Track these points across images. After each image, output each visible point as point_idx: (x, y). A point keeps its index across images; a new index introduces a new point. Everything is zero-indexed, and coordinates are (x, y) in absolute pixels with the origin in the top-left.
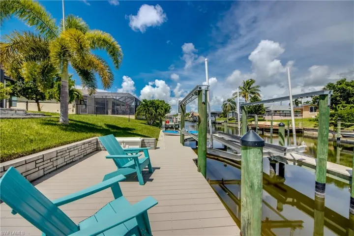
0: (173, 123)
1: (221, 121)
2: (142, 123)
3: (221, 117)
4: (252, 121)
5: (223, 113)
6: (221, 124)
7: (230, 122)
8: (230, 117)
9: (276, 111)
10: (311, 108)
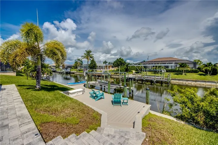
1: (74, 71)
8: (79, 69)
10: (112, 66)
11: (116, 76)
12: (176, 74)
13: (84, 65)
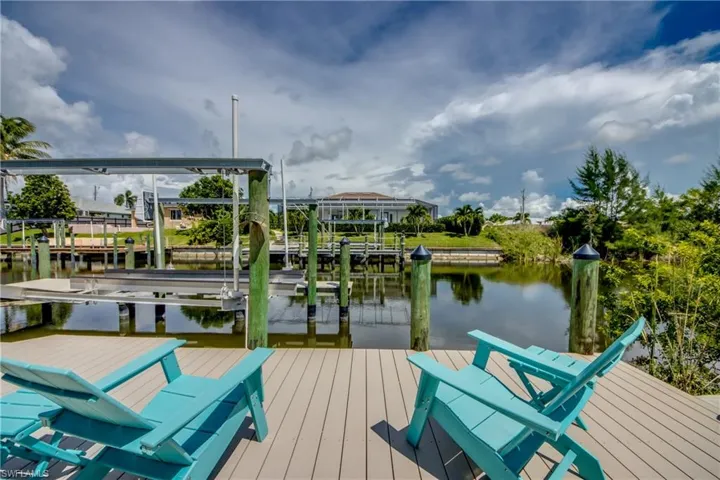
9: (92, 214)
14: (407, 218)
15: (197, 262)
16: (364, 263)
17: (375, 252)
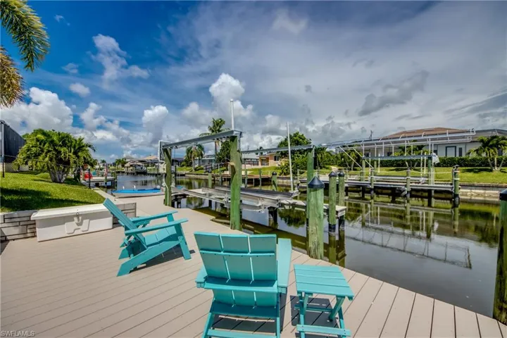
0: (104, 178)
1: (185, 170)
2: (35, 180)
3: (183, 166)
4: (225, 170)
5: (186, 161)
6: (184, 175)
7: (197, 172)
8: (196, 166)
10: (275, 157)
11: (285, 181)
12: (469, 171)
13: (208, 156)
14: (477, 151)
15: (283, 186)
16: (405, 196)
17: (419, 186)
